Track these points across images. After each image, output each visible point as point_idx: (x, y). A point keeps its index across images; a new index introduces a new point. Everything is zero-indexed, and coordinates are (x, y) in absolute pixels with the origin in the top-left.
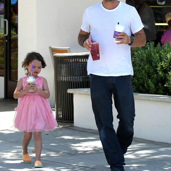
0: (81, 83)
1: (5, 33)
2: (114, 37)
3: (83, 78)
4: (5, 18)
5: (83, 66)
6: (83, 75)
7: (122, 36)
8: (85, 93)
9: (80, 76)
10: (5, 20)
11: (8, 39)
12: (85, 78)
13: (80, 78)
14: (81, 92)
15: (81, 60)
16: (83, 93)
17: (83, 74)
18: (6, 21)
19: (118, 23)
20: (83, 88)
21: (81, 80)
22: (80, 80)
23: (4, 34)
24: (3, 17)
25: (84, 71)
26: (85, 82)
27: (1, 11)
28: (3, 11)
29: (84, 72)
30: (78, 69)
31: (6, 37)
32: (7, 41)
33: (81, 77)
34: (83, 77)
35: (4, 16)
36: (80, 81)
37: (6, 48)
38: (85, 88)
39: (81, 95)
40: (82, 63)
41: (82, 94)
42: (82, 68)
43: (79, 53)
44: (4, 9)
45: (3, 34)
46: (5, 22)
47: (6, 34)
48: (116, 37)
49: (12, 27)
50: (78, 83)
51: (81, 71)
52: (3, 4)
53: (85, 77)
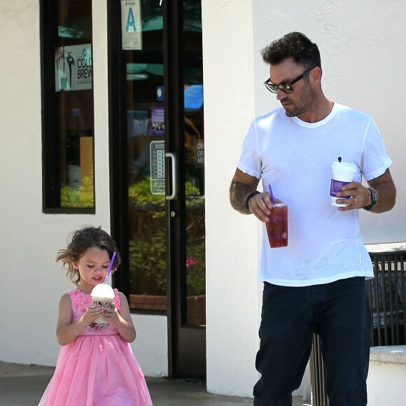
0: (382, 330)
1: (169, 192)
2: (332, 195)
3: (389, 316)
4: (169, 148)
5: (387, 282)
6: (388, 309)
7: (352, 191)
8: (393, 360)
9: (381, 310)
10: (169, 155)
11: (178, 207)
12: (394, 316)
13: (380, 317)
14: (384, 358)
15: (383, 267)
16: (388, 360)
17: (387, 304)
18: (170, 158)
19: (340, 159)
20: (390, 344)
21: (383, 323)
22: (380, 321)
23: (167, 195)
24: (163, 146)
25: (391, 297)
26: (395, 328)
27: (157, 128)
28: (161, 129)
29: (391, 301)
30: (373, 291)
31: (172, 201)
32: (173, 214)
33: (382, 314)
34: (388, 313)
35: (165, 143)
36: (381, 326)
37: (173, 234)
38: (396, 344)
39: (383, 365)
40: (387, 275)
41: (385, 363)
42: (385, 288)
43: (376, 246)
44: (164, 123)
45: (164, 193)
46: (168, 161)
47: (171, 194)
48: (339, 194)
49: (187, 176)
50: (376, 331)
51: (383, 297)
52: (163, 111)
53: (394, 313)
